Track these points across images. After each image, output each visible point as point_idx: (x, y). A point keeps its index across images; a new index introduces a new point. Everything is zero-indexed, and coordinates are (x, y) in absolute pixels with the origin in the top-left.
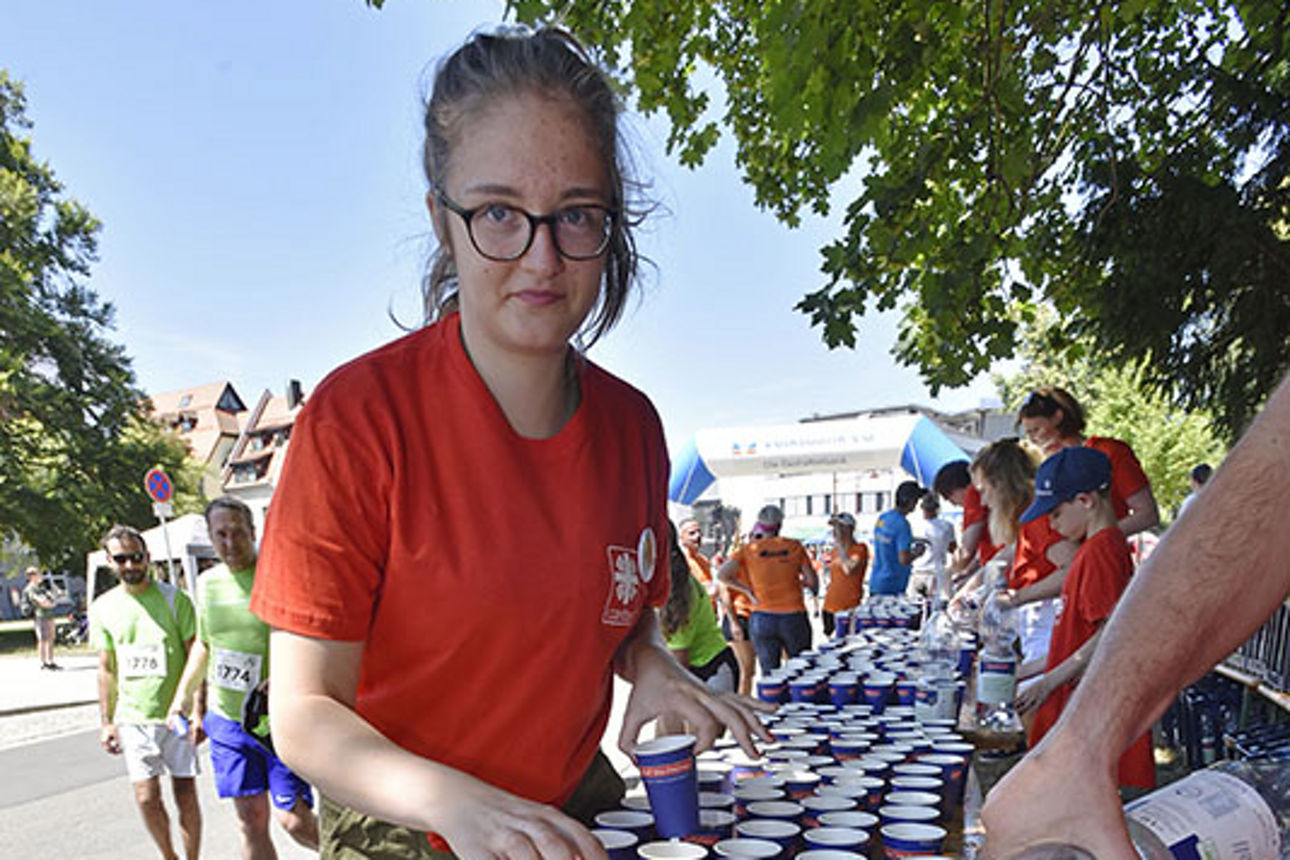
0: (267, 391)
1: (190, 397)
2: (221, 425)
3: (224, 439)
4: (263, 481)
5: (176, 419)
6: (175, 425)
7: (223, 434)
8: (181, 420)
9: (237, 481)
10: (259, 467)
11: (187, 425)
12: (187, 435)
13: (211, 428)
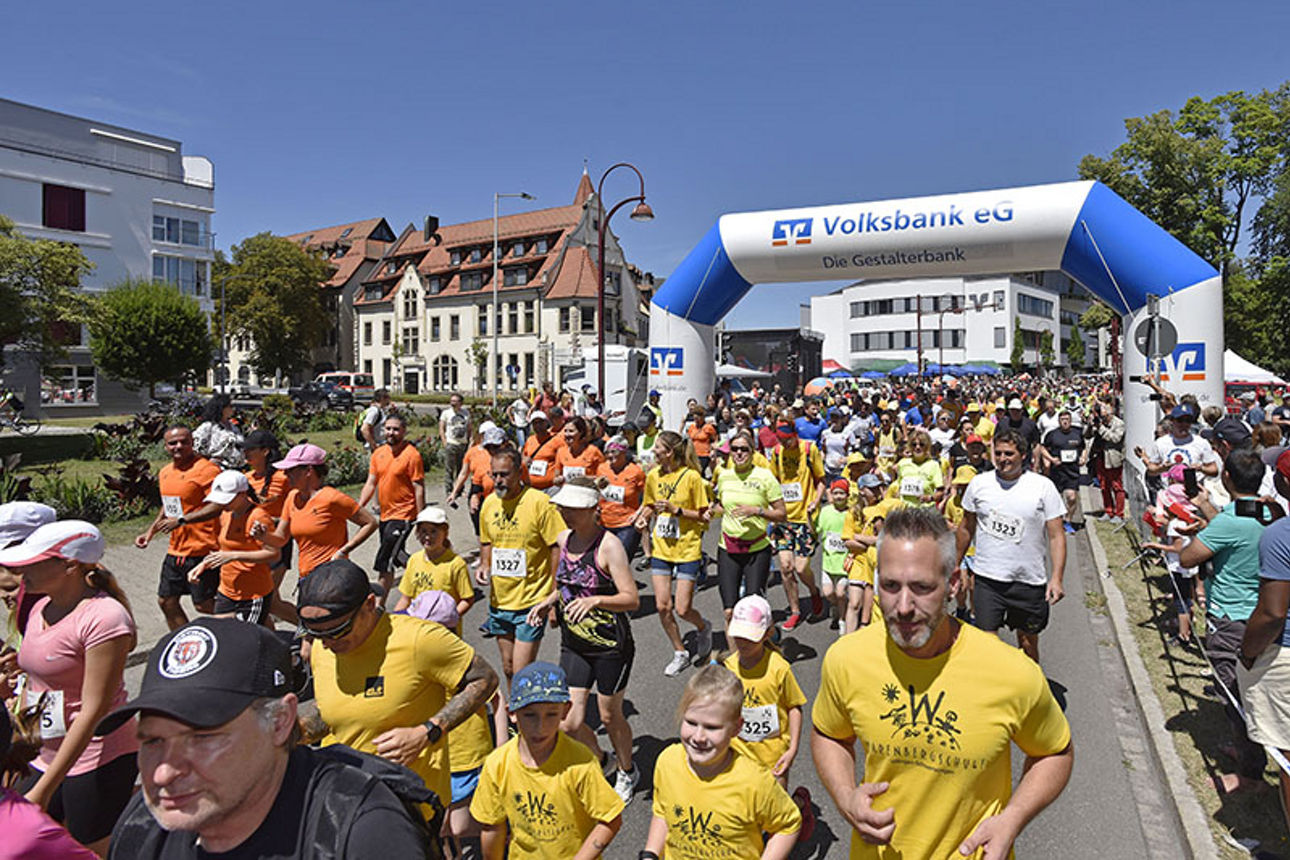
0: (412, 225)
1: (351, 230)
2: (366, 253)
3: (366, 263)
4: (387, 298)
5: (331, 246)
6: (331, 251)
7: (366, 260)
8: (337, 246)
9: (366, 299)
10: (386, 287)
11: (340, 252)
12: (338, 261)
13: (358, 254)
